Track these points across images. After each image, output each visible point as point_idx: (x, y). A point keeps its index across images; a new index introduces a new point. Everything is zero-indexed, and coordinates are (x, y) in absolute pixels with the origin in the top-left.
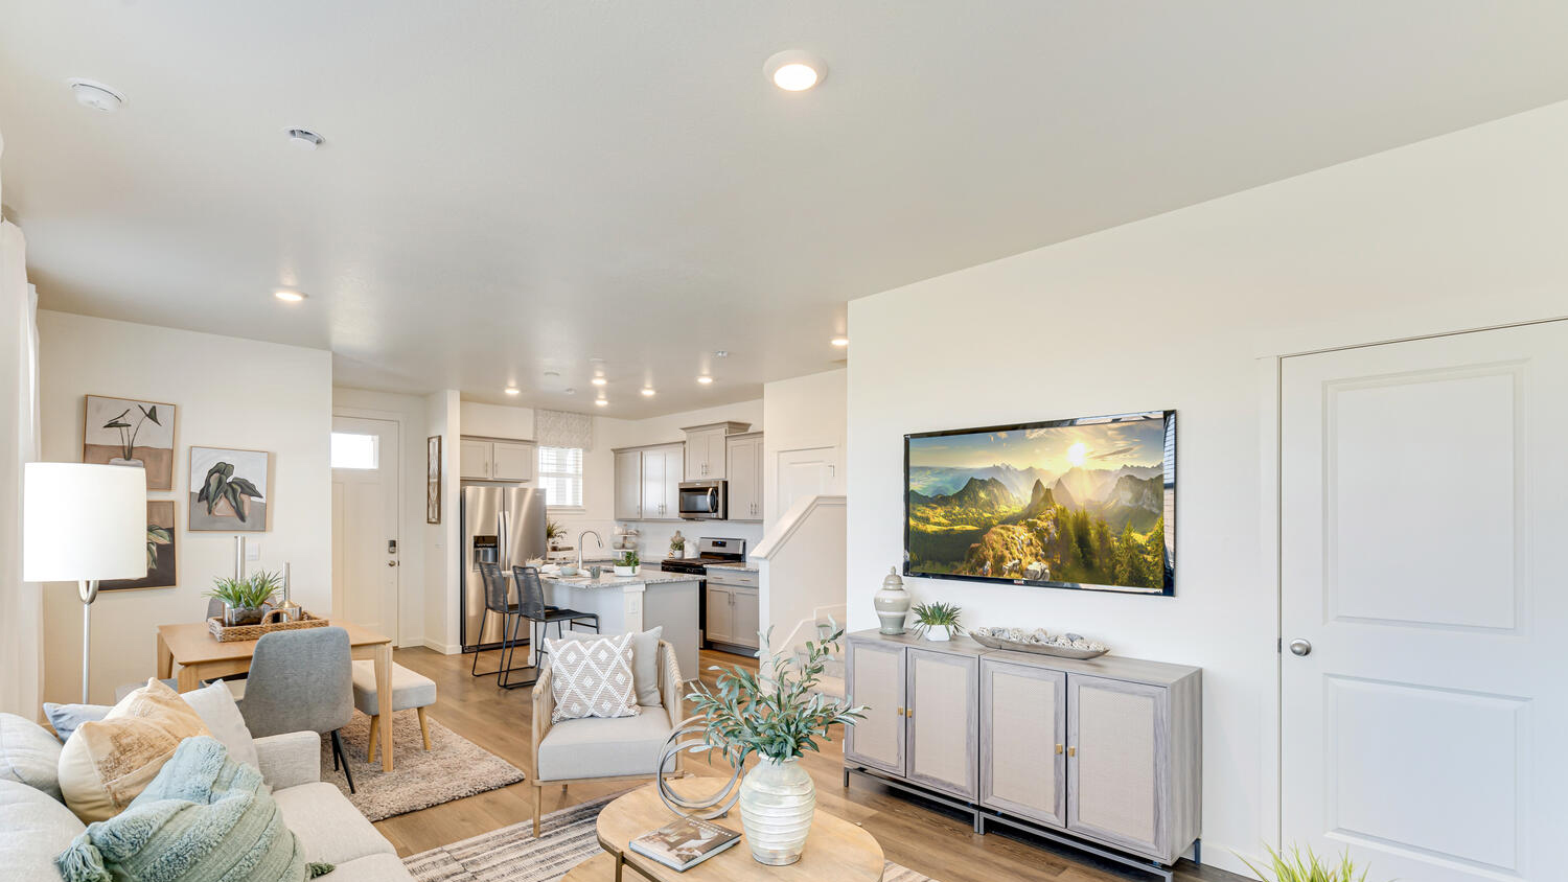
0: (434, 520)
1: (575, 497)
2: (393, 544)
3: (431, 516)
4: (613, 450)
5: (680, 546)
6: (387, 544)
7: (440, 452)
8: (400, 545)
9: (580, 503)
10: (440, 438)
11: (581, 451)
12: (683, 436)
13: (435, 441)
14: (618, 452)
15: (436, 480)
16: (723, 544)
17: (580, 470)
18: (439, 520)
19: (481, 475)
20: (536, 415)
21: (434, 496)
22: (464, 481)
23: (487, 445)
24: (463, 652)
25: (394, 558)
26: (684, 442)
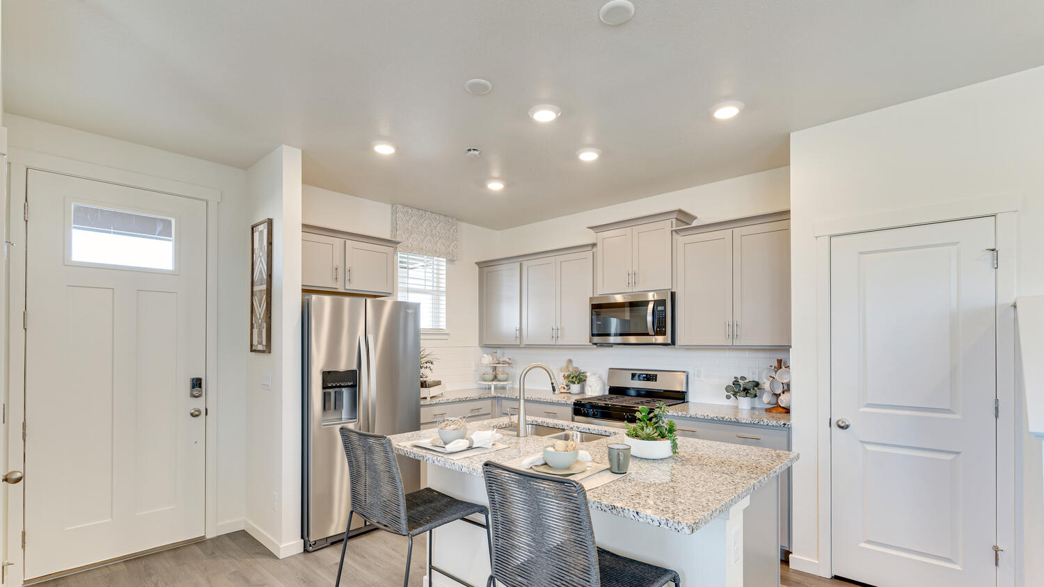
0: (260, 347)
1: (436, 317)
2: (197, 383)
3: (255, 342)
4: (476, 263)
5: (579, 378)
6: (188, 385)
7: (270, 243)
8: (210, 385)
9: (443, 325)
10: (270, 223)
11: (443, 262)
12: (590, 237)
13: (263, 228)
14: (483, 265)
15: (264, 287)
16: (650, 377)
17: (443, 285)
18: (268, 348)
19: (328, 283)
20: (394, 212)
21: (260, 311)
22: (307, 291)
23: (338, 242)
24: (306, 551)
25: (199, 404)
26: (594, 245)
